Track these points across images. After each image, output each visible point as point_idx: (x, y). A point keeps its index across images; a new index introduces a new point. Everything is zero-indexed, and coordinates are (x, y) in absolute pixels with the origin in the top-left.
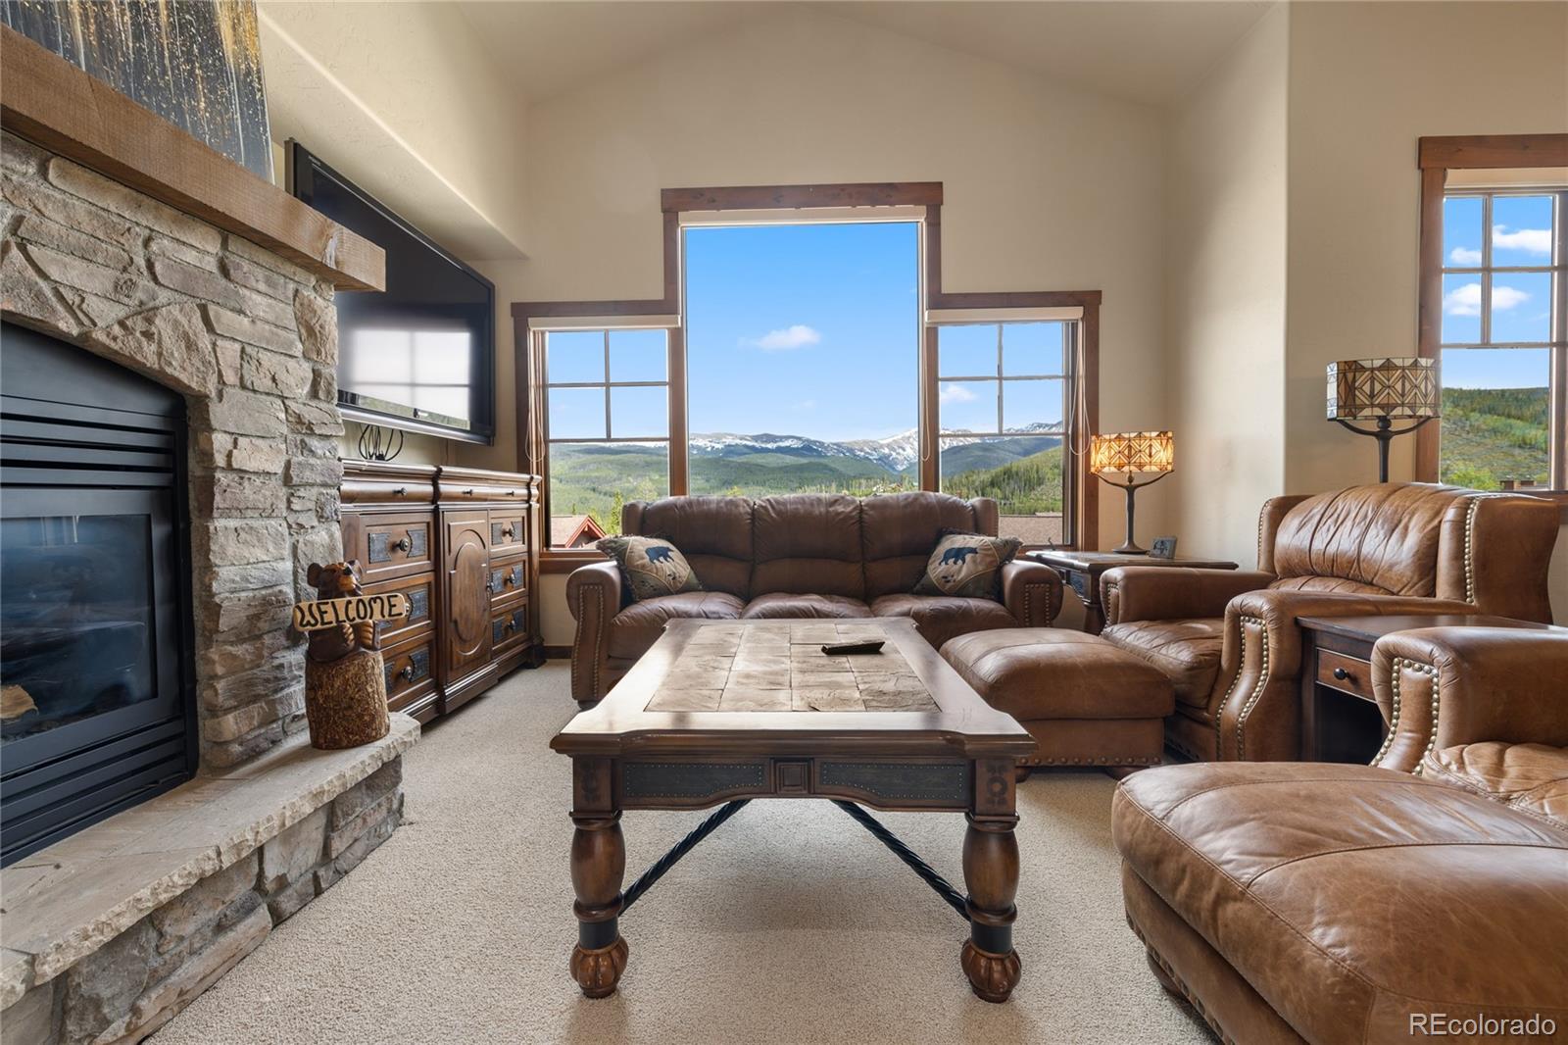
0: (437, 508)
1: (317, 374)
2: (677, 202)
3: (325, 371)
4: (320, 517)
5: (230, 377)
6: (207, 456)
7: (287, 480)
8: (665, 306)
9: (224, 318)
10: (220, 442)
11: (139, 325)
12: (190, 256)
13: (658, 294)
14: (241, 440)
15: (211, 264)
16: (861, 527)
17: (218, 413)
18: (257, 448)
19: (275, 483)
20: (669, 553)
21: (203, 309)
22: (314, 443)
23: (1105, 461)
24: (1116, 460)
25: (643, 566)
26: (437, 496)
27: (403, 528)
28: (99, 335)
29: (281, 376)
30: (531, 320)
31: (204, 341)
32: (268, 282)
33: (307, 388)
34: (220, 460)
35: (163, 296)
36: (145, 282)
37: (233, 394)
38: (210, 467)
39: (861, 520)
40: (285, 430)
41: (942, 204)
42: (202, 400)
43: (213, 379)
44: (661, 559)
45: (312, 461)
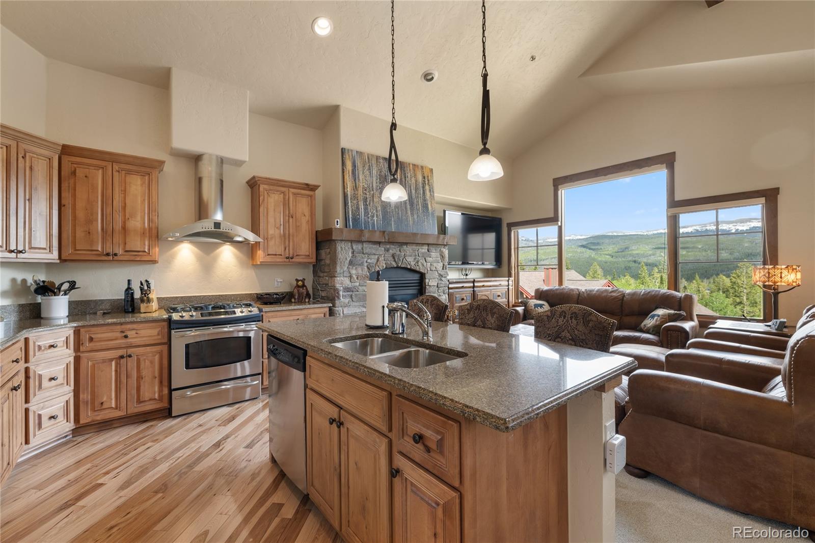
0: (474, 290)
1: (444, 265)
2: (558, 182)
3: (445, 264)
4: (444, 293)
5: (429, 269)
6: (425, 283)
7: (438, 286)
8: (554, 219)
9: (428, 259)
10: (427, 281)
11: (416, 264)
12: (423, 251)
13: (552, 215)
14: (430, 280)
15: (426, 250)
16: (622, 302)
17: (427, 276)
18: (432, 281)
19: (436, 287)
20: (543, 306)
21: (425, 259)
22: (443, 279)
23: (758, 279)
24: (762, 279)
25: (531, 309)
26: (474, 287)
27: (464, 295)
28: (412, 267)
29: (437, 267)
30: (512, 228)
31: (425, 265)
32: (435, 250)
33: (442, 268)
34: (427, 284)
35: (420, 258)
36: (418, 257)
37: (429, 272)
38: (426, 285)
39: (623, 299)
40: (437, 277)
41: (675, 161)
42: (425, 274)
43: (426, 271)
44: (539, 308)
45: (442, 282)
